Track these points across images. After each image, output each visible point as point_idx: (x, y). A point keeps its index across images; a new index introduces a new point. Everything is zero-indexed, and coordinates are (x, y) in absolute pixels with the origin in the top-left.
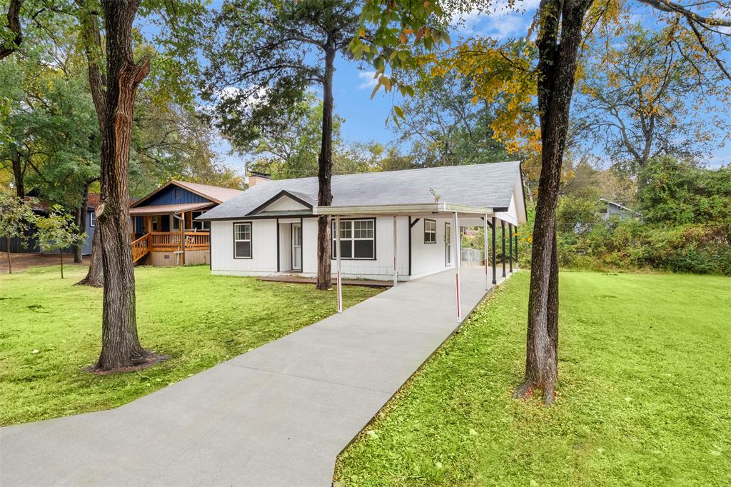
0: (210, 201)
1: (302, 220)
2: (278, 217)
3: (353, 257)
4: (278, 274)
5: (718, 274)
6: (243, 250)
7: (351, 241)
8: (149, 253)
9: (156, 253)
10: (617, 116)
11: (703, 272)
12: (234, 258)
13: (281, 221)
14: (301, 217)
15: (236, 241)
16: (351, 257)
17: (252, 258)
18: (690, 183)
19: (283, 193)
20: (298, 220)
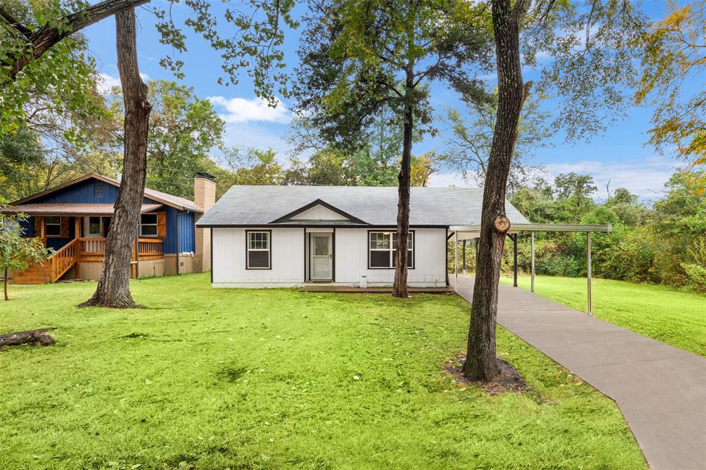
0: (159, 203)
1: (334, 230)
2: (305, 227)
3: (391, 267)
4: (305, 285)
5: (560, 275)
6: (258, 260)
7: (389, 251)
8: (76, 264)
9: (86, 264)
10: (476, 153)
11: (553, 274)
12: (247, 269)
13: (309, 230)
14: (335, 227)
15: (249, 250)
16: (389, 266)
17: (271, 269)
18: (541, 210)
19: (319, 202)
20: (331, 230)
